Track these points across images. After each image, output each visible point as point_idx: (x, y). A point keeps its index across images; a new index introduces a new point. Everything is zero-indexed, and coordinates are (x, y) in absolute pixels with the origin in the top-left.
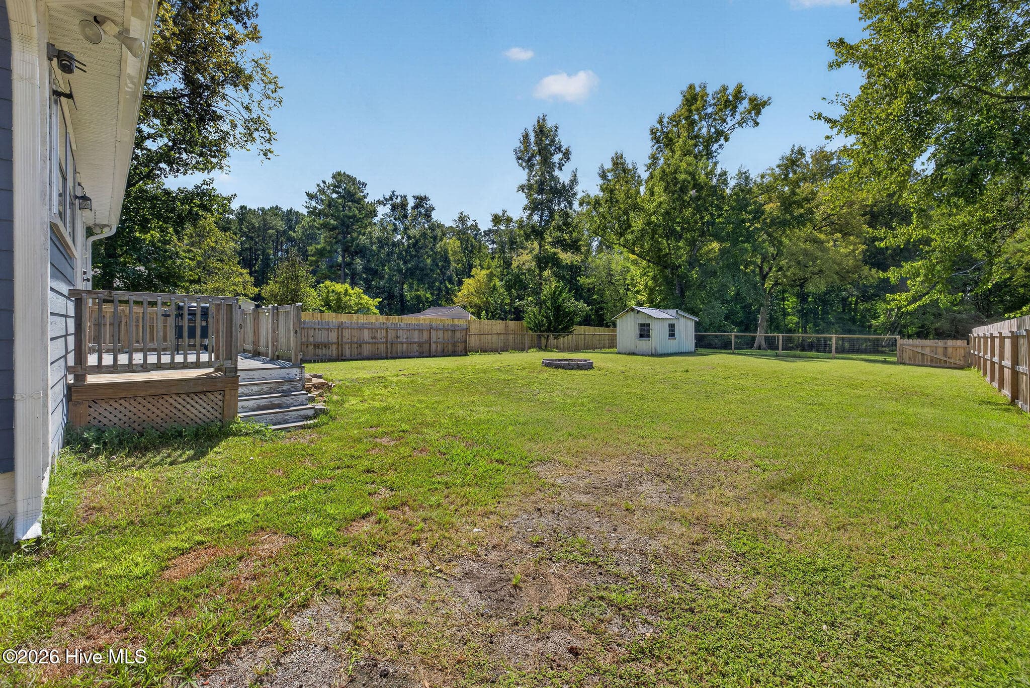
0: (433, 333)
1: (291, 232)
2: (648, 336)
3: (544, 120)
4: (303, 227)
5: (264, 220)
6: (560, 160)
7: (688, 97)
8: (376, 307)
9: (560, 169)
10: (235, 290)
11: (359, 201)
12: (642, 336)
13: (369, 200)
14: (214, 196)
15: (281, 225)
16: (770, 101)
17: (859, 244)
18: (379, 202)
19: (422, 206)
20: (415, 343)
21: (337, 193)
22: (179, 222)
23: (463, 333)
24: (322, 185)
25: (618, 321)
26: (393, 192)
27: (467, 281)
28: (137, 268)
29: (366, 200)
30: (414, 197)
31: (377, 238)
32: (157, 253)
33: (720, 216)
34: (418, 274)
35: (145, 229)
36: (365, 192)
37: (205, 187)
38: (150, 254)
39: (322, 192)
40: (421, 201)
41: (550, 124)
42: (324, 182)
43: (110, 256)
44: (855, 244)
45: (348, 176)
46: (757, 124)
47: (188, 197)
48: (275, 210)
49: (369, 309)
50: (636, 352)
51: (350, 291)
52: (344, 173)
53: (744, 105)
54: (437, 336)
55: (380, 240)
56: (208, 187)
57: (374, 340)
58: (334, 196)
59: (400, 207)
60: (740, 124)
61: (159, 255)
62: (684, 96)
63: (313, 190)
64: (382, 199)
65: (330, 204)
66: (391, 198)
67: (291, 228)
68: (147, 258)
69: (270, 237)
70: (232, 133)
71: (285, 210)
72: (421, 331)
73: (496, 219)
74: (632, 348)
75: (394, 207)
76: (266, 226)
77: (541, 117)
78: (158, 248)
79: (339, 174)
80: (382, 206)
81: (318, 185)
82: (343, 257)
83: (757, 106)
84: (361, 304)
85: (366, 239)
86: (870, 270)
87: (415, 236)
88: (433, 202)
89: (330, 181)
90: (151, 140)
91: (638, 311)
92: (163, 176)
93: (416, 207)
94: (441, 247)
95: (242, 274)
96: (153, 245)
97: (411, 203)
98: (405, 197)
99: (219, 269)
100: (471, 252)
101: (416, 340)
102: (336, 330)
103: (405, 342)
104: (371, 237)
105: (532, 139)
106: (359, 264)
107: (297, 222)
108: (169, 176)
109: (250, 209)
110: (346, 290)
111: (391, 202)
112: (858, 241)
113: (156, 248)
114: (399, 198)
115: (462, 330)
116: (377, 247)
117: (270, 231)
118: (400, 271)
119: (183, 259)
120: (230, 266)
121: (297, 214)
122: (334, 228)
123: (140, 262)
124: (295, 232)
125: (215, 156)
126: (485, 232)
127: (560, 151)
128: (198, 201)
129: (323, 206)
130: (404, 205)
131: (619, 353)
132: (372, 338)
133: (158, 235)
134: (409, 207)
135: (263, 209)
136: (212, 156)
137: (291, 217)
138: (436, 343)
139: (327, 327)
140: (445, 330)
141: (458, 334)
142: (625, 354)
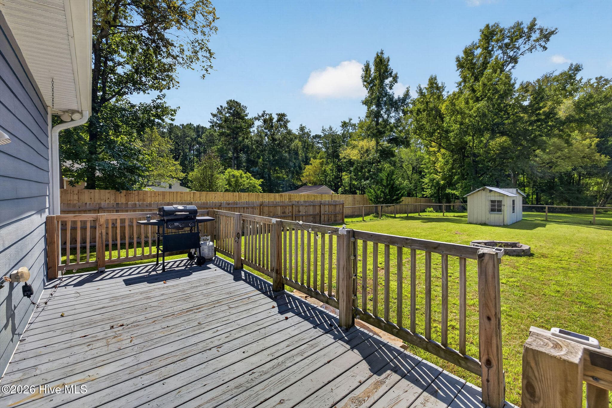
0: (322, 207)
1: (199, 139)
2: (500, 210)
3: (382, 53)
4: (207, 135)
5: (184, 131)
6: (391, 82)
7: (485, 32)
8: (260, 185)
9: (391, 88)
10: (171, 175)
11: (242, 118)
12: (493, 210)
13: (249, 117)
14: (165, 108)
15: (193, 135)
16: (557, 31)
17: (593, 137)
18: (256, 119)
19: (282, 120)
20: (311, 215)
21: (230, 113)
22: (141, 129)
23: (341, 206)
24: (220, 108)
25: (468, 198)
26: (264, 112)
27: (307, 167)
28: (112, 162)
29: (246, 118)
30: (277, 114)
31: (255, 141)
32: (126, 151)
33: (508, 118)
34: (281, 163)
35: (117, 132)
36: (246, 112)
37: (159, 101)
38: (121, 151)
39: (220, 112)
40: (281, 116)
41: (385, 56)
42: (221, 107)
43: (91, 153)
44: (590, 138)
45: (237, 102)
46: (545, 48)
47: (146, 110)
48: (190, 126)
49: (255, 187)
50: (487, 223)
51: (244, 175)
52: (234, 100)
53: (535, 36)
54: (324, 210)
55: (257, 142)
56: (161, 101)
57: (284, 215)
58: (227, 115)
59: (268, 122)
60: (530, 50)
61: (127, 152)
62: (483, 33)
63: (215, 112)
64: (257, 116)
65: (226, 120)
66: (263, 116)
67: (199, 136)
68: (119, 155)
69: (187, 142)
70: (181, 56)
71: (195, 126)
72: (314, 206)
73: (345, 125)
74: (483, 219)
75: (265, 121)
76: (185, 135)
77: (380, 51)
78: (127, 147)
79: (231, 101)
80: (257, 121)
81: (218, 109)
82: (233, 153)
83: (546, 36)
84: (250, 183)
85: (249, 141)
86: (601, 156)
87: (279, 139)
88: (288, 117)
89: (225, 105)
90: (121, 66)
91: (491, 191)
92: (129, 93)
93: (278, 121)
94: (294, 146)
95: (175, 165)
96: (123, 145)
97: (275, 118)
98: (271, 114)
99: (161, 162)
100: (307, 148)
101: (311, 213)
102: (258, 208)
103: (304, 215)
104: (252, 140)
105: (372, 68)
106: (243, 157)
107: (203, 133)
108: (134, 93)
109: (175, 125)
110: (241, 174)
111: (262, 118)
112: (593, 135)
113: (125, 147)
114: (268, 115)
115: (340, 204)
116: (256, 147)
117: (188, 138)
118: (269, 161)
119: (144, 155)
120: (168, 160)
121: (203, 128)
122: (228, 135)
123: (114, 158)
124: (202, 139)
125: (164, 80)
126: (313, 136)
127: (391, 76)
128: (153, 112)
129: (221, 122)
130: (271, 119)
131: (470, 223)
132: (283, 213)
133: (126, 138)
134: (274, 121)
135: (183, 125)
136: (163, 80)
137: (199, 130)
138: (324, 214)
139: (253, 206)
140: (329, 205)
141: (338, 208)
142: (476, 224)
